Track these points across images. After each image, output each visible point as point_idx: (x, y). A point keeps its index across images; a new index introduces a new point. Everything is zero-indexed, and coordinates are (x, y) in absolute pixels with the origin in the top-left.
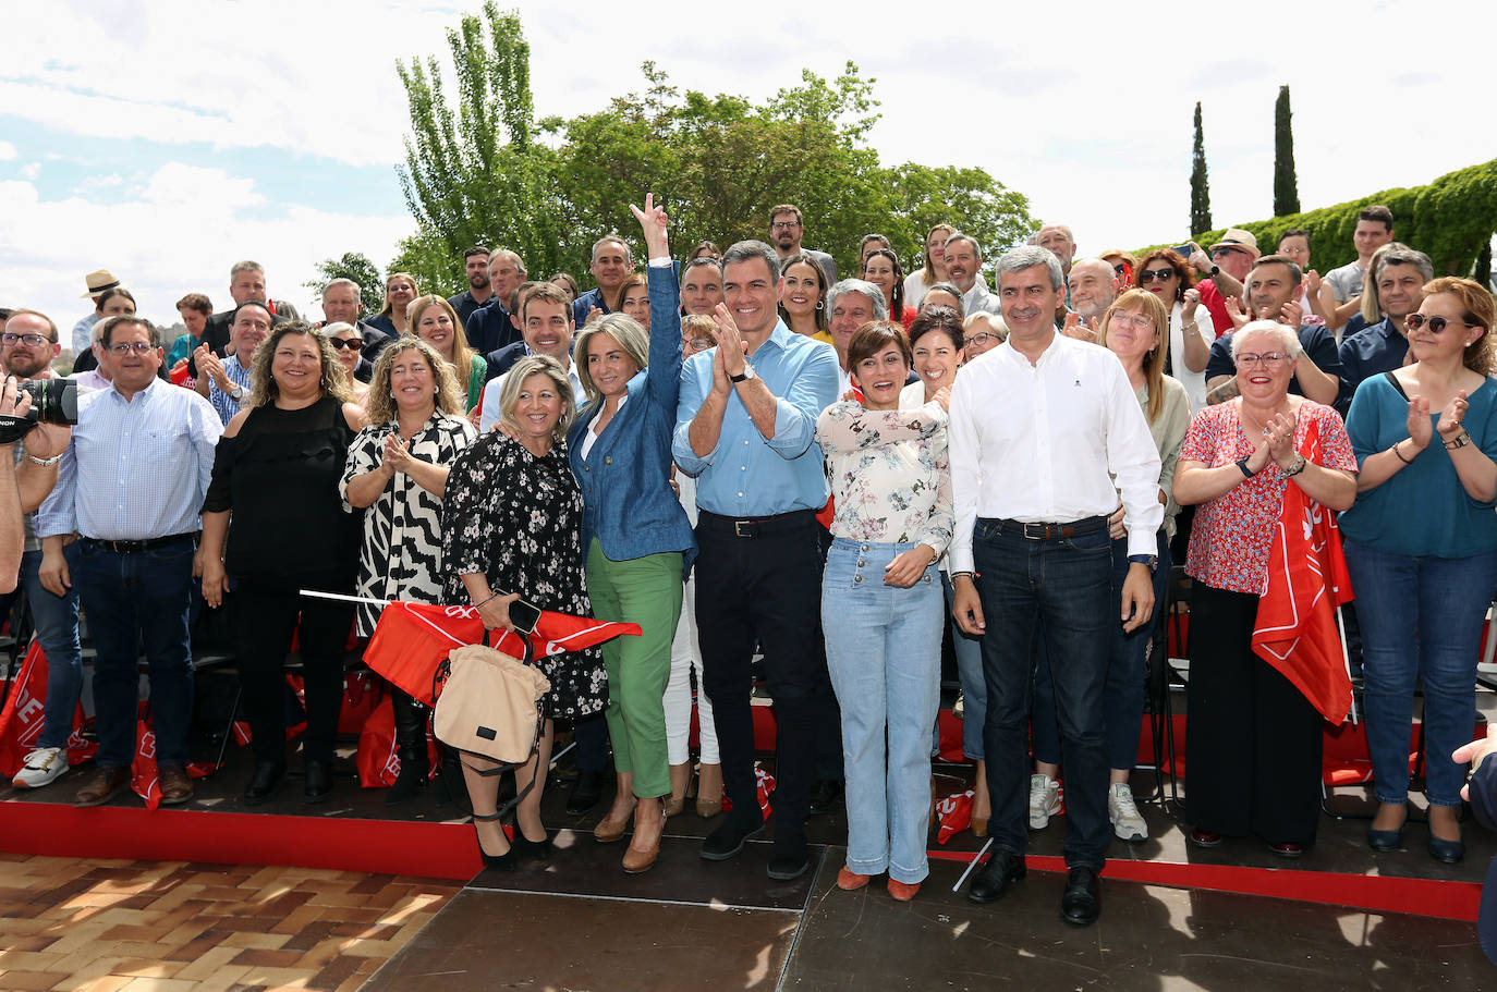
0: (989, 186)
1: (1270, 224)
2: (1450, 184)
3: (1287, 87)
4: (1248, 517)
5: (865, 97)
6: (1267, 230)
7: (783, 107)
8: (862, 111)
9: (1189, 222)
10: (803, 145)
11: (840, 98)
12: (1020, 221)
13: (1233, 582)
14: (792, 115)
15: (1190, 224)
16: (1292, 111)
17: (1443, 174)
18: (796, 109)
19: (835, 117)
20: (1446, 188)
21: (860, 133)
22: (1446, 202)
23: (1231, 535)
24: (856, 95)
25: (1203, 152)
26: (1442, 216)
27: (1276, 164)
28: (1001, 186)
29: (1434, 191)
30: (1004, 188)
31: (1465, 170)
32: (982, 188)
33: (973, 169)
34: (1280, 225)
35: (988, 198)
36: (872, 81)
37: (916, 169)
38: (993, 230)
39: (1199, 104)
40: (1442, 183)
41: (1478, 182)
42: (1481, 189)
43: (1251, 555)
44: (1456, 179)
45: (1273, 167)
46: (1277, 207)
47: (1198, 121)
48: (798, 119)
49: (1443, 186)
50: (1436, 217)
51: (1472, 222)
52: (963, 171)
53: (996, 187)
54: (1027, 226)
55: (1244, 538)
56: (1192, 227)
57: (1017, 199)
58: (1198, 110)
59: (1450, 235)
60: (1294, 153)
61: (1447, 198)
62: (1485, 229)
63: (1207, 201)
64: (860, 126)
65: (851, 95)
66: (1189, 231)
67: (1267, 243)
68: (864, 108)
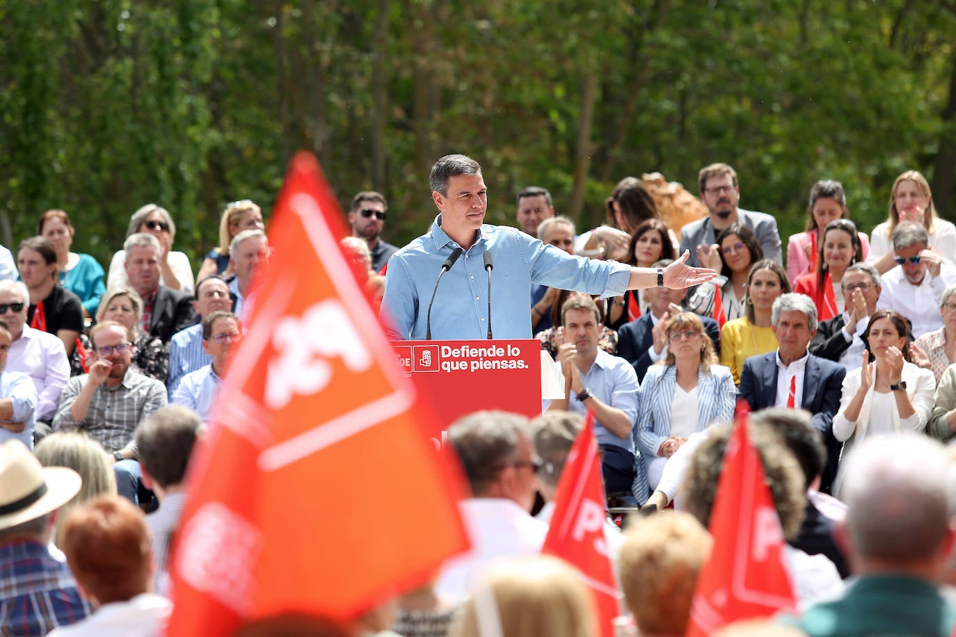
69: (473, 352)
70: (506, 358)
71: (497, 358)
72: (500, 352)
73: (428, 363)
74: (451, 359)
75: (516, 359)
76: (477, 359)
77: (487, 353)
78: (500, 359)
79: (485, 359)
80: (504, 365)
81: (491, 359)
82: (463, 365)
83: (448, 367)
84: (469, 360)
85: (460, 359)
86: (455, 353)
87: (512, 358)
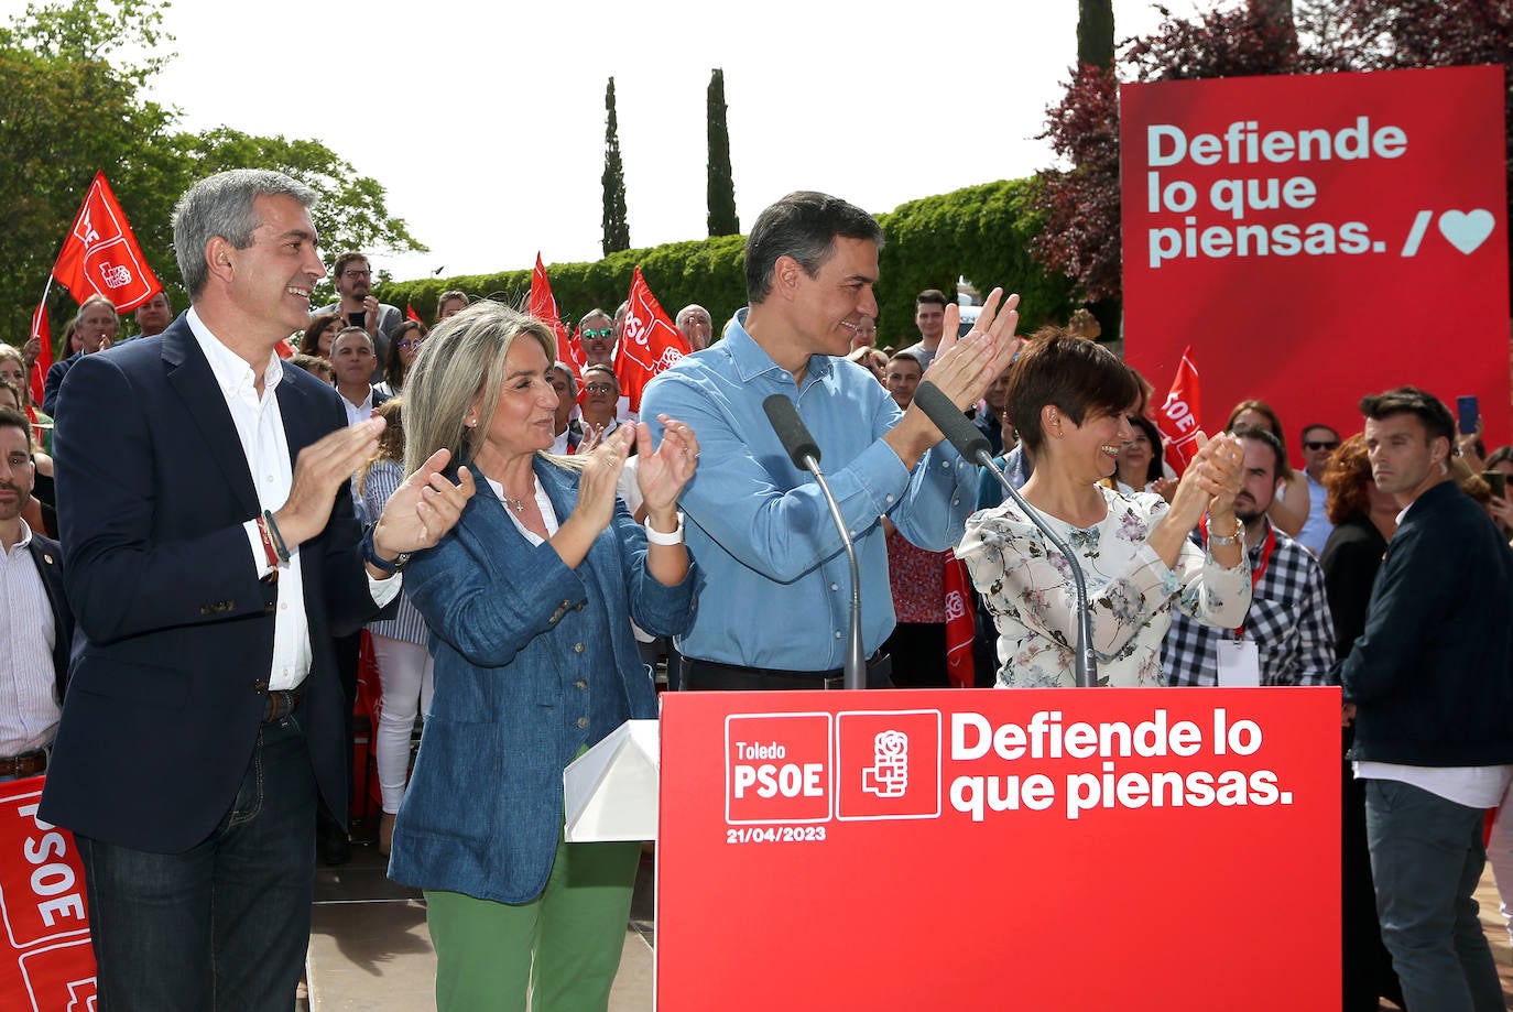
0: (331, 167)
1: (707, 245)
2: (914, 212)
3: (721, 71)
4: (911, 561)
5: (153, 26)
6: (703, 253)
7: (34, 31)
8: (149, 45)
9: (601, 234)
10: (89, 94)
11: (118, 24)
12: (372, 217)
13: (905, 615)
14: (47, 43)
15: (602, 237)
16: (726, 103)
17: (905, 201)
18: (52, 35)
19: (107, 50)
20: (911, 218)
21: (147, 78)
22: (910, 236)
23: (900, 577)
24: (141, 22)
25: (617, 143)
26: (906, 252)
27: (709, 167)
28: (350, 168)
29: (897, 221)
30: (354, 171)
31: (928, 198)
32: (322, 169)
33: (309, 141)
34: (718, 247)
35: (329, 184)
36: (166, 5)
37: (234, 136)
38: (333, 227)
39: (611, 79)
40: (905, 211)
41: (943, 215)
42: (948, 225)
43: (916, 592)
44: (920, 208)
45: (705, 171)
46: (711, 223)
47: (610, 102)
48: (54, 47)
49: (906, 216)
50: (901, 253)
51: (939, 263)
52: (298, 144)
53: (341, 169)
54: (382, 226)
55: (910, 578)
56: (605, 241)
57: (370, 187)
58: (611, 88)
59: (915, 277)
60: (732, 156)
61: (911, 231)
62: (951, 273)
63: (623, 209)
64: (147, 67)
65: (131, 21)
66: (601, 246)
67: (703, 270)
68: (152, 41)
69: (1076, 739)
70: (1210, 762)
71: (1170, 762)
72: (1182, 738)
73: (896, 784)
74: (990, 765)
75: (1247, 765)
76: (1093, 765)
77: (1132, 739)
78: (1183, 766)
79: (1125, 765)
80: (1199, 791)
81: (1148, 767)
82: (1034, 792)
83: (975, 798)
84: (1060, 769)
85: (1025, 767)
86: (1005, 741)
87: (1232, 761)
